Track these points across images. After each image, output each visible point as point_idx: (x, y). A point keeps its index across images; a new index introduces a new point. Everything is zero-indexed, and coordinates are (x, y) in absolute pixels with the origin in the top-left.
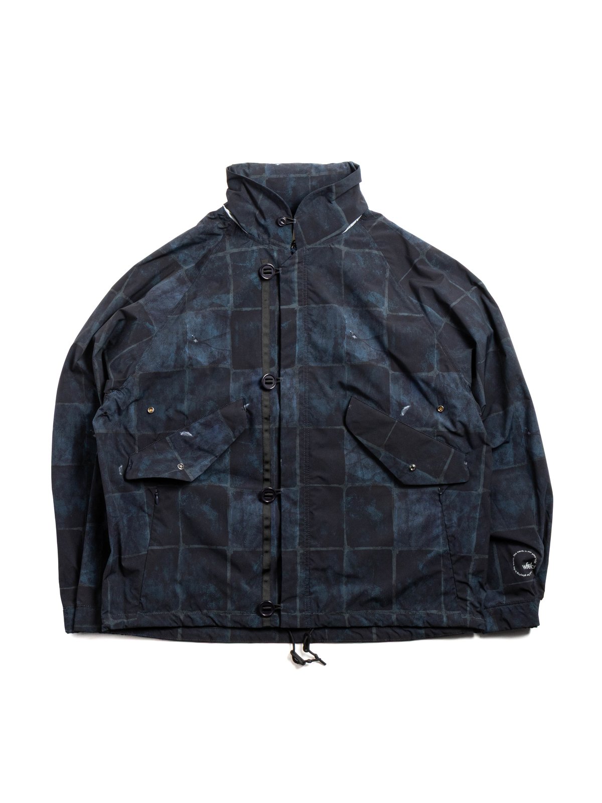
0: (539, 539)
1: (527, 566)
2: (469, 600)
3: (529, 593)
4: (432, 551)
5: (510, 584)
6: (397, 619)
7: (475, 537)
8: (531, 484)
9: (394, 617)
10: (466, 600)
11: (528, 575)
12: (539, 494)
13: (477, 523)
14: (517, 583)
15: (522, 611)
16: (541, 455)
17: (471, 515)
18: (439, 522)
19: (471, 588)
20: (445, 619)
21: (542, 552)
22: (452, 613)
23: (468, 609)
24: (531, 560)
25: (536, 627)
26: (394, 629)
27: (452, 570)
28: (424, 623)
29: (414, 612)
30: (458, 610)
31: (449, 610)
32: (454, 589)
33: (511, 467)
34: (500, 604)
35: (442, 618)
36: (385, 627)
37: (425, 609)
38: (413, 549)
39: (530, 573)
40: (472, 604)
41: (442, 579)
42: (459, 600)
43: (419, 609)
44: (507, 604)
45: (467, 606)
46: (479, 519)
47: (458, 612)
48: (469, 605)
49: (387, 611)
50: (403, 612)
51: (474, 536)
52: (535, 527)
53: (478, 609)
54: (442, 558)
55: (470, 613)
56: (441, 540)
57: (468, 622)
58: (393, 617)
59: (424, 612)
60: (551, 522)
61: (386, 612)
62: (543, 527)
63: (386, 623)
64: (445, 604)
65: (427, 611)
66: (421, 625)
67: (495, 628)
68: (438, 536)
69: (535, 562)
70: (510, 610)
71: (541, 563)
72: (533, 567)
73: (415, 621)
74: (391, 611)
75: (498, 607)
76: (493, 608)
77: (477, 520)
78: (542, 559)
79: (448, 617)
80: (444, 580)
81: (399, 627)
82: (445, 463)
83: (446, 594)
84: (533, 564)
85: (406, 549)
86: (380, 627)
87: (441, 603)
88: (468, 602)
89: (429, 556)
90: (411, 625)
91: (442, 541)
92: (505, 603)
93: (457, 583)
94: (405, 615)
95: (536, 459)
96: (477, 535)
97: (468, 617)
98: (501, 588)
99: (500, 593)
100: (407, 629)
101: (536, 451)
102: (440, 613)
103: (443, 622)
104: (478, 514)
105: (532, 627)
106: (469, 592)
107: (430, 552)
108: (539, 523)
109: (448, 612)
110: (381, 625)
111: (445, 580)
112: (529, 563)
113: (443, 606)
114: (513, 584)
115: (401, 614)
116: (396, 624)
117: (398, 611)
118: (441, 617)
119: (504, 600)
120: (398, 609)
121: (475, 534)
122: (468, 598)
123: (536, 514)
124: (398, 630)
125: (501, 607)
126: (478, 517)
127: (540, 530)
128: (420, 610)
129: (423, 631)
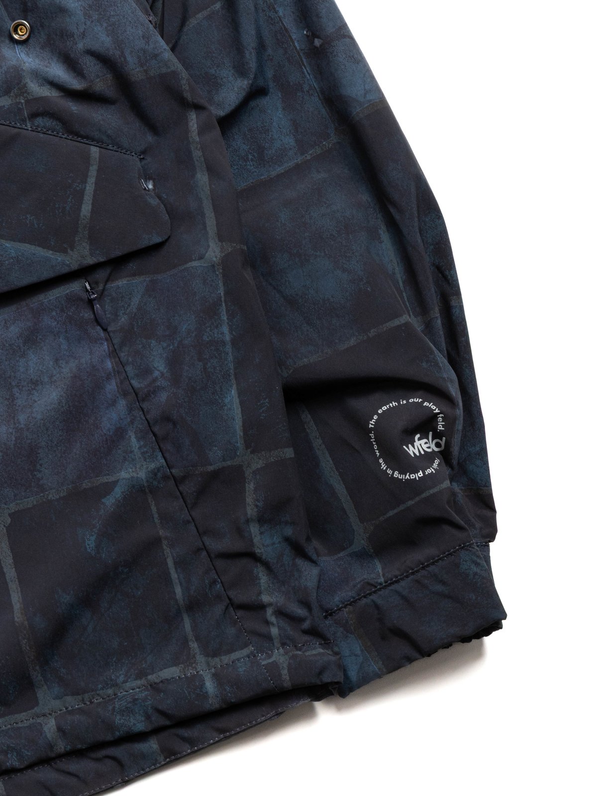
0: (432, 352)
1: (420, 446)
2: (270, 604)
3: (446, 528)
4: (115, 483)
5: (382, 519)
6: (60, 729)
7: (236, 401)
8: (365, 197)
9: (50, 727)
10: (261, 607)
11: (428, 471)
12: (397, 217)
13: (230, 358)
14: (402, 507)
15: (439, 588)
16: (370, 97)
17: (205, 338)
18: (111, 387)
19: (267, 565)
20: (210, 686)
21: (454, 390)
22: (226, 659)
23: (274, 631)
24: (425, 426)
25: (497, 626)
26: (63, 764)
27: (192, 527)
28: (148, 717)
29: (110, 691)
30: (246, 645)
31: (215, 654)
32: (214, 582)
33: (291, 164)
34: (372, 588)
35: (202, 685)
36: (31, 766)
37: (141, 674)
38: (53, 496)
39: (435, 465)
40: (281, 613)
41: (170, 563)
42: (240, 613)
43: (122, 678)
44: (390, 583)
45: (268, 623)
46: (234, 342)
47: (245, 652)
48: (273, 619)
49: (23, 715)
50: (72, 702)
51: (232, 397)
52: (409, 319)
53: (306, 625)
54: (150, 498)
55: (283, 645)
56: (133, 439)
57: (285, 672)
58: (46, 729)
59: (139, 682)
60: (458, 293)
61: (22, 719)
62: (436, 313)
63: (30, 755)
64: (198, 639)
65: (149, 677)
66: (138, 724)
67: (375, 666)
68: (119, 434)
69: (440, 428)
70: (403, 597)
71: (459, 425)
72: (438, 445)
73: (118, 720)
74: (37, 710)
75: (364, 601)
76: (351, 608)
77: (229, 348)
78: (460, 412)
79: (216, 676)
80: (176, 564)
81: (75, 753)
82: (80, 196)
83: (193, 606)
84: (437, 435)
85: (30, 501)
86: (13, 771)
87: (185, 641)
88: (269, 611)
89: (110, 502)
90: (109, 738)
91: (134, 441)
92: (382, 580)
93: (220, 563)
94: (81, 711)
95: (358, 112)
96: (240, 394)
97: (279, 657)
98: (361, 541)
99: (362, 556)
100: (104, 752)
101: (353, 90)
102: (190, 672)
103: (205, 696)
104: (225, 329)
105: (488, 633)
106: (264, 579)
107: (108, 488)
108: (422, 307)
109: (217, 660)
110: (17, 764)
111: (180, 564)
112: (424, 436)
113: (194, 645)
114: (391, 513)
115: (70, 713)
116: (61, 746)
117: (57, 704)
118: (195, 682)
119: (378, 571)
120: (57, 698)
121: (234, 392)
122: (265, 598)
123: (404, 282)
124: (74, 766)
125: (374, 597)
126: (228, 338)
127: (429, 327)
128: (125, 682)
129: (153, 745)
